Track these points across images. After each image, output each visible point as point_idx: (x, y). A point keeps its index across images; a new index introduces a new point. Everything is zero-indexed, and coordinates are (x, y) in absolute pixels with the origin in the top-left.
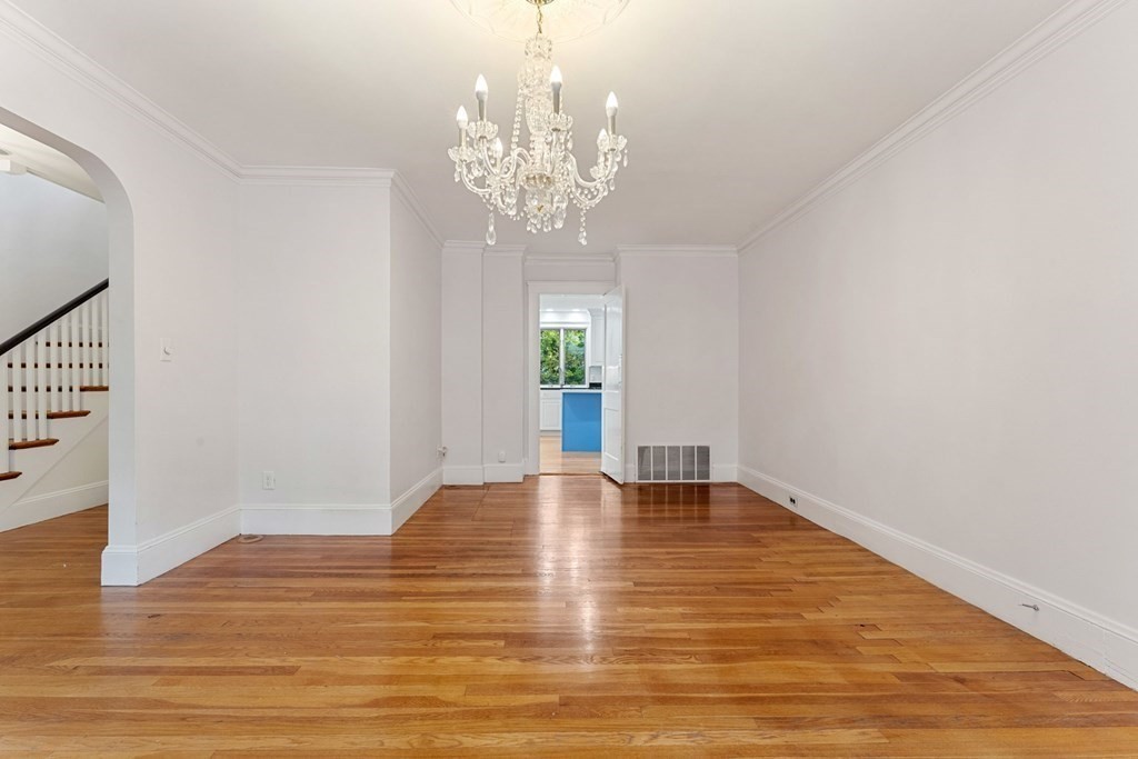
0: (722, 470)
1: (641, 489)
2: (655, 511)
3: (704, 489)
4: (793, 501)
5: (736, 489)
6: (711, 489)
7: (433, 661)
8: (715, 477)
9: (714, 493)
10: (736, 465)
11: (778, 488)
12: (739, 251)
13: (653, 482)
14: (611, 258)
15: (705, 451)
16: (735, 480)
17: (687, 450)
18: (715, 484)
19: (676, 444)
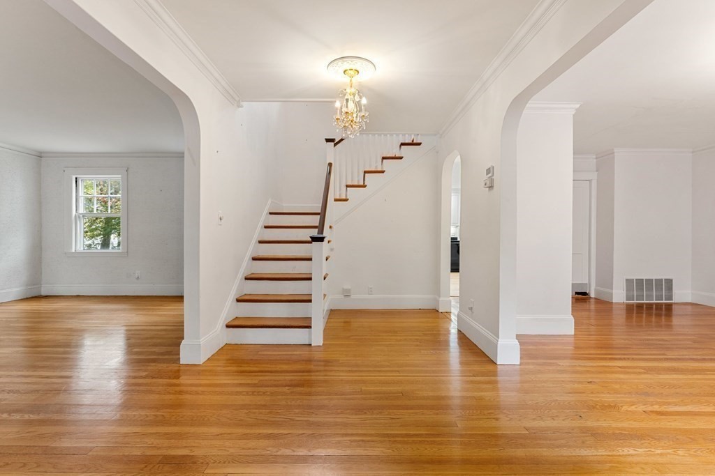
0: (683, 296)
1: (629, 307)
3: (669, 307)
5: (690, 307)
6: (673, 306)
8: (676, 299)
9: (676, 310)
10: (690, 291)
13: (635, 301)
14: (595, 157)
15: (669, 282)
16: (690, 301)
17: (659, 281)
18: (675, 303)
19: (651, 278)
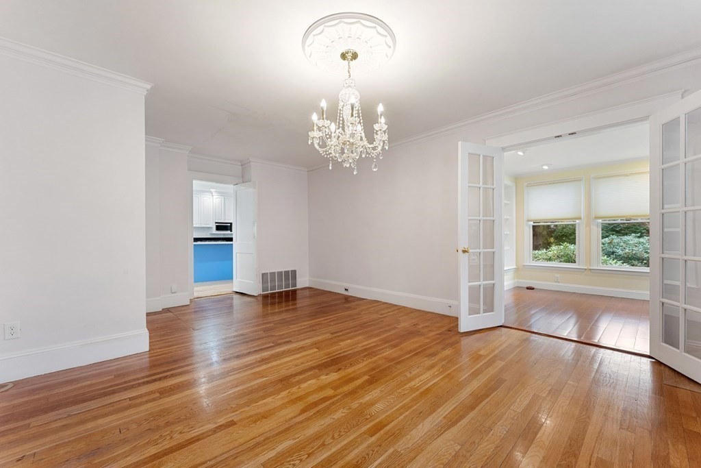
0: (303, 282)
1: (265, 297)
2: (286, 306)
3: (294, 292)
4: (346, 290)
5: (307, 290)
6: (297, 292)
7: (299, 388)
8: (299, 286)
9: (299, 294)
10: (308, 278)
11: (336, 285)
12: (308, 171)
13: (270, 292)
14: (239, 164)
15: (294, 272)
16: (307, 286)
17: (286, 273)
18: (298, 289)
19: (281, 270)
